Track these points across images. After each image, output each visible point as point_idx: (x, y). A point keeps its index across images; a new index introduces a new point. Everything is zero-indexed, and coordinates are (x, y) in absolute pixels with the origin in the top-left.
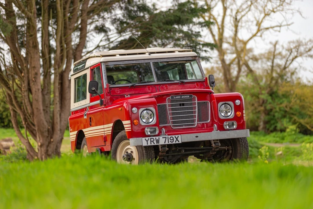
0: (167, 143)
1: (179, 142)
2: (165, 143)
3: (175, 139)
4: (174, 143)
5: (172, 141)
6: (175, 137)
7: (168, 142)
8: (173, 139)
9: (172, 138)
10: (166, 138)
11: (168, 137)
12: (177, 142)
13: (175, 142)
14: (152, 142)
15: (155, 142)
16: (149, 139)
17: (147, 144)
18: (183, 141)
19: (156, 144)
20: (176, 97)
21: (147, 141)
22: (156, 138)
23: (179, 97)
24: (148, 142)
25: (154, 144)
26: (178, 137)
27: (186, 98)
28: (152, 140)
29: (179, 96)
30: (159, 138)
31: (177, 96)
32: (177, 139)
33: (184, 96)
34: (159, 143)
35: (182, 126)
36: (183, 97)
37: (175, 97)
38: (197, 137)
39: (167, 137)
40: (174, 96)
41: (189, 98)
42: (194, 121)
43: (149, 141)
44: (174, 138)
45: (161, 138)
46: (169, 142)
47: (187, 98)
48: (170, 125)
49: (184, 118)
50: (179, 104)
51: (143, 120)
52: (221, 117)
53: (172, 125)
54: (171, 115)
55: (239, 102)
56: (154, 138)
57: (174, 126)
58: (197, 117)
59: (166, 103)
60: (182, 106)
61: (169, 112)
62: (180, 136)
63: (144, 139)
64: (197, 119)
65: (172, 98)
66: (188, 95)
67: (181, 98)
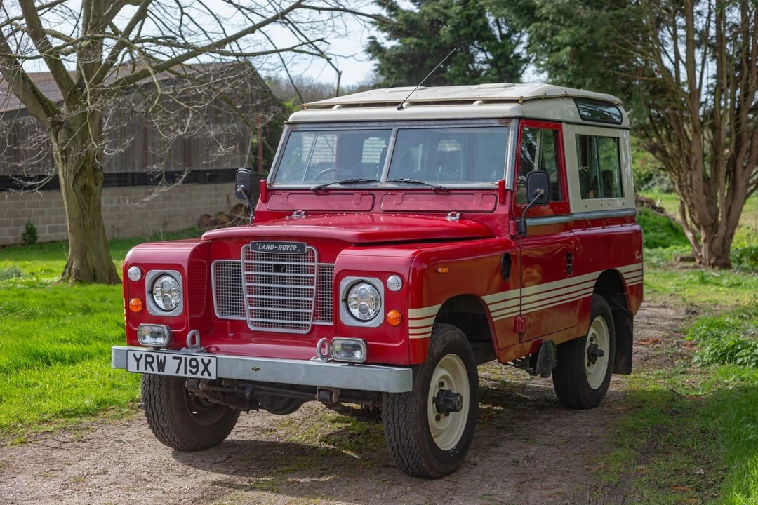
0: (181, 373)
1: (210, 375)
2: (177, 372)
3: (201, 367)
4: (198, 376)
5: (194, 370)
6: (202, 360)
7: (186, 373)
8: (197, 367)
9: (194, 363)
10: (181, 359)
11: (186, 358)
12: (206, 376)
13: (202, 374)
14: (148, 365)
15: (155, 365)
16: (142, 355)
17: (138, 369)
18: (219, 376)
19: (156, 372)
20: (264, 247)
21: (138, 361)
22: (157, 356)
23: (272, 247)
24: (140, 363)
25: (153, 370)
26: (210, 361)
27: (289, 251)
28: (149, 359)
29: (271, 243)
30: (165, 357)
31: (266, 244)
32: (206, 369)
33: (282, 244)
34: (163, 371)
35: (275, 325)
36: (280, 248)
37: (261, 247)
38: (256, 369)
39: (183, 356)
40: (259, 243)
41: (297, 251)
42: (305, 316)
43: (142, 362)
44: (200, 363)
45: (169, 356)
46: (188, 371)
47: (291, 251)
48: (244, 319)
49: (281, 305)
50: (271, 265)
51: (157, 302)
52: (346, 320)
53: (251, 319)
54: (249, 294)
55: (400, 281)
56: (154, 355)
57: (256, 324)
58: (313, 307)
59: (240, 259)
60: (280, 272)
61: (245, 284)
62: (214, 360)
63: (130, 355)
64: (314, 312)
65: (255, 246)
66: (294, 244)
67: (275, 250)
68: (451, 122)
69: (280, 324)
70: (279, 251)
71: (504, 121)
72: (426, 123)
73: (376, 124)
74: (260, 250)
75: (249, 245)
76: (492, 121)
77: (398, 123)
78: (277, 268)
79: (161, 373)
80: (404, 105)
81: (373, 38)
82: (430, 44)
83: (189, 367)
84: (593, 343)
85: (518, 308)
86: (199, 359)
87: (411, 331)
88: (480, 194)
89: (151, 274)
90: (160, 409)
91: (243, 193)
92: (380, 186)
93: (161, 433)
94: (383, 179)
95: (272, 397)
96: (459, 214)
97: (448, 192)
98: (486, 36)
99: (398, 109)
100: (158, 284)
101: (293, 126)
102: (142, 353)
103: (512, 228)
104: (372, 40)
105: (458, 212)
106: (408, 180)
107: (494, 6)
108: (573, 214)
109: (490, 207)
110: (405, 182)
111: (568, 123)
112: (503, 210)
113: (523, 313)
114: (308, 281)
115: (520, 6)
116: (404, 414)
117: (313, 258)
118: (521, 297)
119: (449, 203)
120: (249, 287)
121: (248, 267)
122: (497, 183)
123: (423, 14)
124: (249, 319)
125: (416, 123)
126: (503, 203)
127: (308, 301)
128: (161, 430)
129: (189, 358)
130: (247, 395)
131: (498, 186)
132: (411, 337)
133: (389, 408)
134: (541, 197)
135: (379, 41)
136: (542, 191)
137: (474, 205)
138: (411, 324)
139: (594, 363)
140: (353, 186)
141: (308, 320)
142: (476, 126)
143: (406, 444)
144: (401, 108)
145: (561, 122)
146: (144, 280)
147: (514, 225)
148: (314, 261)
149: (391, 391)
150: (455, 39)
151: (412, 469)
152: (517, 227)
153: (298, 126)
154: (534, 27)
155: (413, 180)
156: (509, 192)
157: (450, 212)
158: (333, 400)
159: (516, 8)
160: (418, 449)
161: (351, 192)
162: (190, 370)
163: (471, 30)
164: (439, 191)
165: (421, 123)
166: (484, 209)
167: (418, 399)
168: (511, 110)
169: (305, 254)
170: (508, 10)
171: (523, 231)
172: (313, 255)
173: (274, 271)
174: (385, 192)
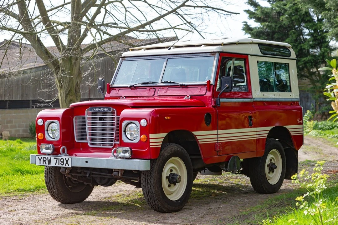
0: (57, 165)
1: (68, 165)
2: (56, 165)
3: (65, 162)
4: (64, 166)
5: (62, 163)
6: (65, 159)
7: (59, 165)
8: (63, 162)
9: (62, 160)
10: (57, 158)
11: (59, 158)
12: (67, 166)
13: (65, 165)
14: (44, 162)
15: (47, 162)
16: (42, 157)
17: (40, 164)
18: (73, 166)
19: (47, 165)
20: (95, 110)
21: (40, 160)
22: (48, 158)
25: (46, 164)
26: (68, 159)
27: (105, 111)
28: (45, 159)
29: (97, 108)
30: (51, 158)
31: (95, 108)
32: (67, 161)
33: (102, 108)
34: (50, 164)
35: (100, 144)
36: (101, 110)
37: (94, 109)
38: (87, 162)
39: (58, 157)
40: (93, 108)
41: (108, 111)
43: (42, 161)
45: (53, 158)
46: (60, 164)
48: (87, 142)
49: (102, 135)
50: (98, 117)
51: (50, 134)
52: (125, 140)
53: (90, 142)
54: (89, 131)
55: (146, 122)
56: (47, 157)
57: (91, 144)
58: (114, 136)
59: (85, 115)
60: (102, 120)
61: (87, 126)
62: (70, 159)
63: (37, 157)
64: (115, 138)
65: (91, 109)
66: (106, 108)
67: (99, 111)
68: (190, 55)
69: (101, 143)
70: (101, 111)
71: (213, 54)
72: (180, 55)
73: (159, 57)
74: (93, 111)
75: (89, 109)
76: (208, 54)
77: (168, 56)
78: (101, 119)
79: (49, 165)
80: (171, 48)
81: (245, 22)
82: (276, 26)
83: (60, 162)
84: (272, 162)
85: (217, 139)
86: (64, 158)
87: (151, 144)
88: (199, 87)
89: (47, 122)
90: (52, 183)
91: (100, 89)
92: (158, 85)
93: (53, 194)
94: (159, 81)
95: (101, 178)
96: (190, 96)
97: (186, 86)
98: (307, 19)
99: (169, 49)
100: (50, 126)
101: (123, 59)
102: (42, 156)
103: (213, 102)
104: (245, 23)
105: (190, 95)
106: (169, 81)
107: (302, 3)
108: (254, 98)
109: (203, 93)
110: (169, 82)
111: (251, 55)
112: (209, 94)
113: (219, 142)
114: (112, 124)
115: (317, 3)
116: (150, 182)
117: (115, 114)
118: (218, 134)
119: (186, 92)
120: (89, 127)
121: (89, 119)
122: (207, 82)
123: (272, 9)
124: (89, 142)
125: (176, 56)
126: (209, 91)
127: (113, 133)
128: (53, 193)
129: (60, 158)
130: (87, 176)
131: (207, 83)
132: (151, 147)
133: (143, 179)
134: (228, 88)
135: (248, 24)
136: (228, 86)
137: (196, 92)
138: (151, 140)
139: (273, 172)
140: (147, 85)
141: (113, 142)
142: (201, 56)
143: (151, 195)
144: (170, 49)
145: (247, 55)
146: (44, 125)
147: (214, 101)
148: (115, 115)
149: (140, 170)
150: (290, 22)
151: (155, 207)
152: (215, 102)
153: (126, 58)
154: (324, 14)
155: (172, 82)
156: (212, 86)
157: (186, 95)
158: (119, 176)
159: (315, 4)
160: (156, 198)
161: (145, 88)
162: (61, 164)
163: (299, 17)
164: (182, 86)
165: (178, 56)
166: (201, 94)
167: (156, 175)
168: (216, 49)
169: (111, 112)
170: (311, 5)
171: (218, 103)
172: (115, 112)
173: (99, 120)
174: (160, 87)
